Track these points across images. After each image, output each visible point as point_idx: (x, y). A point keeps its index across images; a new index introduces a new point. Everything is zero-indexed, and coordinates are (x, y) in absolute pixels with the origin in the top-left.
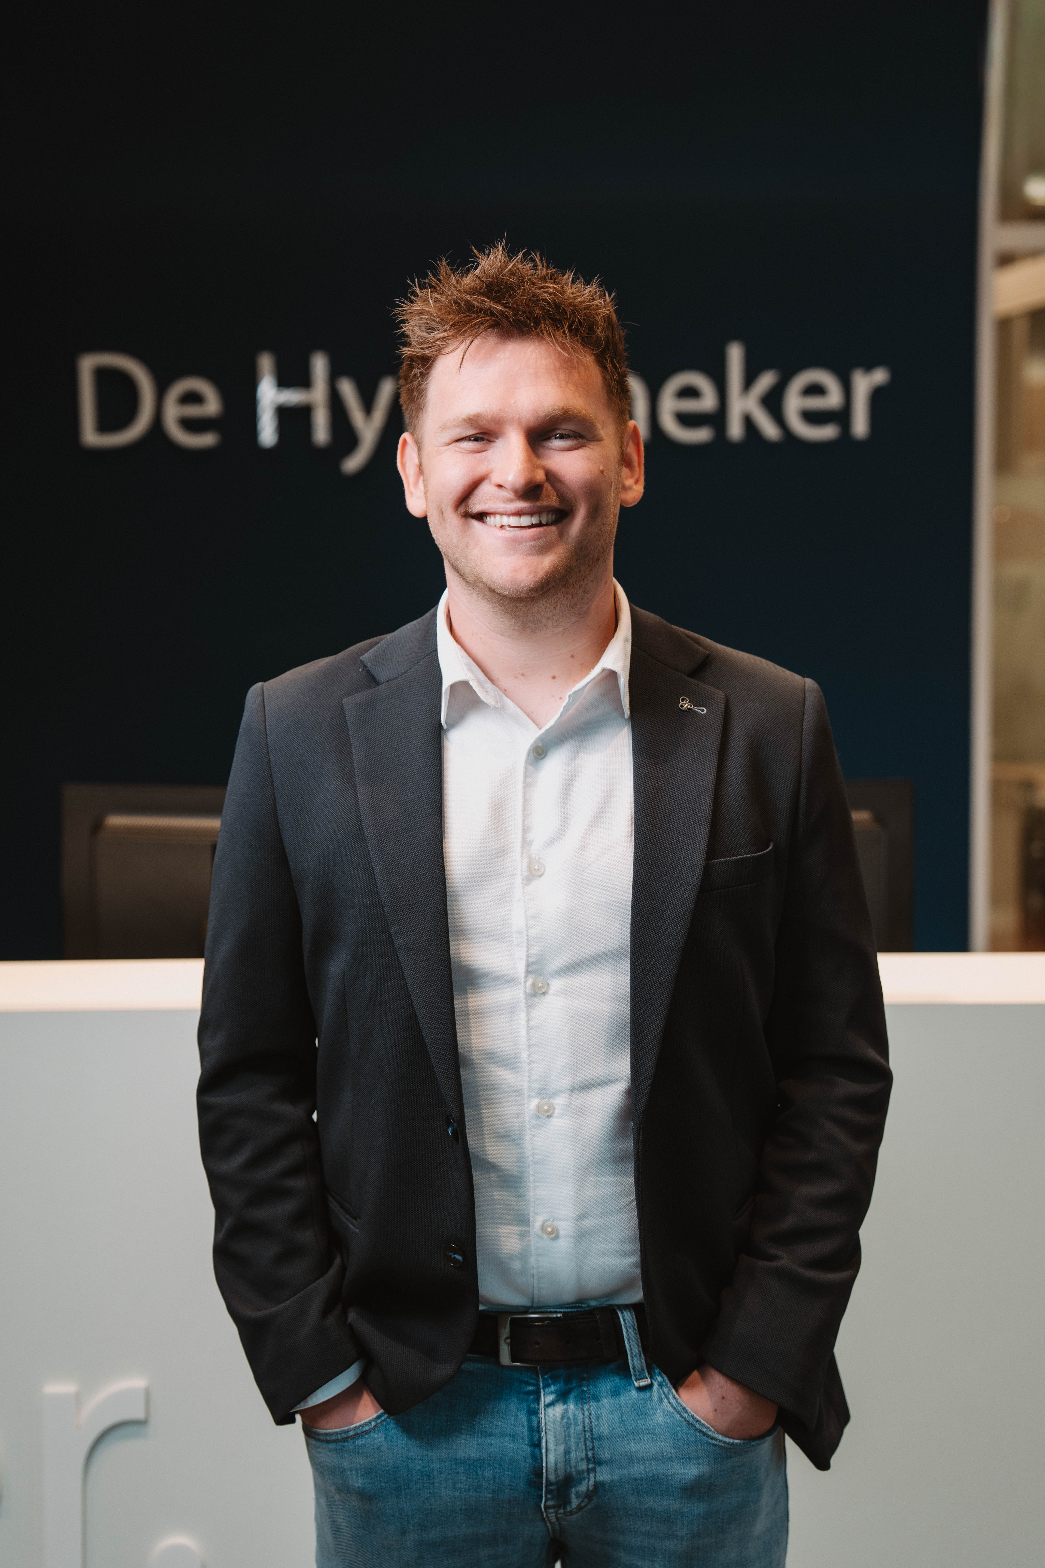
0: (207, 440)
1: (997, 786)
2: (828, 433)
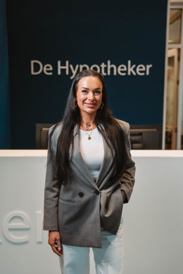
2: (143, 74)
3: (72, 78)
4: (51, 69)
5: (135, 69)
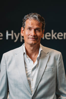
0: (1, 39)
2: (61, 38)
3: (15, 41)
4: (2, 35)
5: (56, 36)
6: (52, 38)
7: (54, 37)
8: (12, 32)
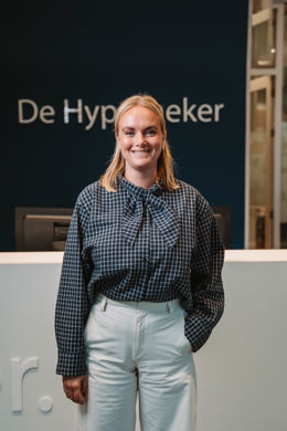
0: (51, 121)
1: (251, 210)
2: (209, 120)
3: (88, 128)
4: (52, 113)
6: (185, 119)
7: (189, 117)
8: (80, 103)
